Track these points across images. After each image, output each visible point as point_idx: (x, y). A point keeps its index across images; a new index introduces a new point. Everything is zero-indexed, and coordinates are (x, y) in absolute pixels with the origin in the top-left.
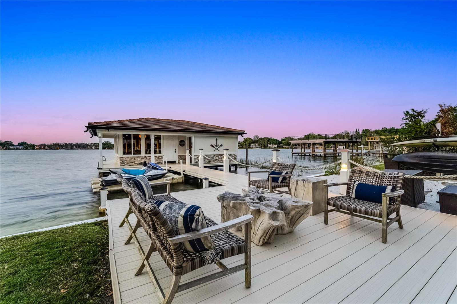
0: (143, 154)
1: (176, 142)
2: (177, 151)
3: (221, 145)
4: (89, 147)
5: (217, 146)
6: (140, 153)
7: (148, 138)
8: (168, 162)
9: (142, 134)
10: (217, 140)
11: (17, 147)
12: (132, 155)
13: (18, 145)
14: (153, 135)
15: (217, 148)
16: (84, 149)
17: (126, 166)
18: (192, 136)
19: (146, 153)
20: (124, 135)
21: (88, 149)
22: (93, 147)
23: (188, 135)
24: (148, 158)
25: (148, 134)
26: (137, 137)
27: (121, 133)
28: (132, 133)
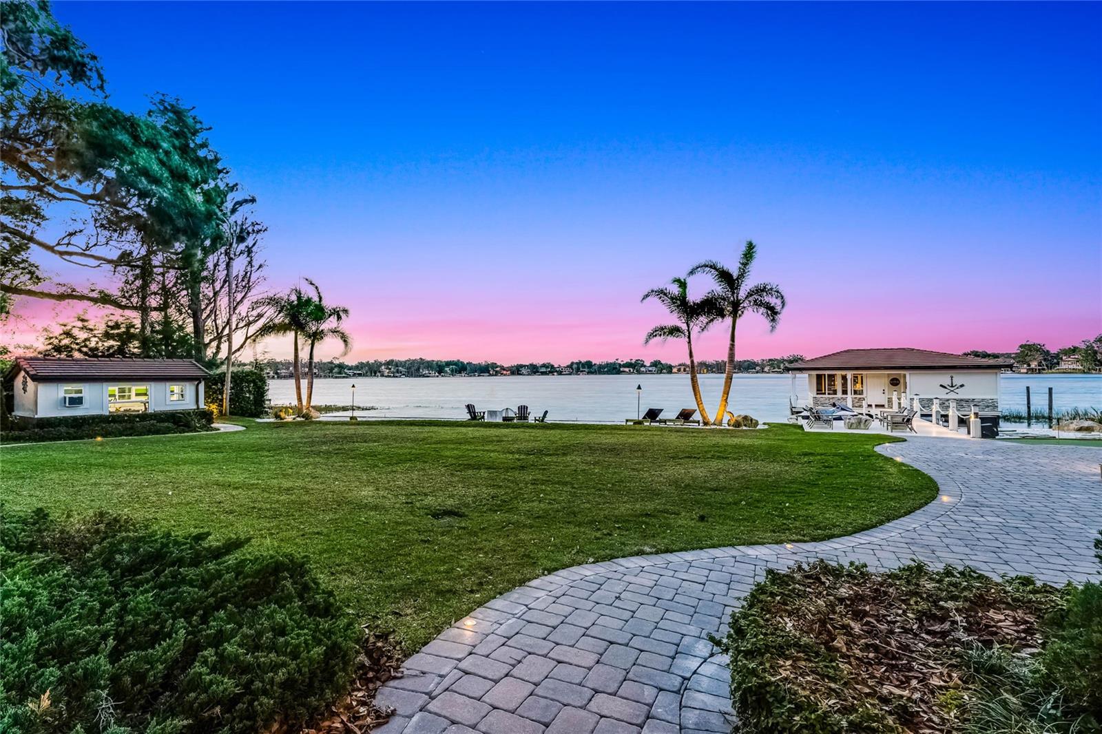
0: (839, 395)
1: (887, 381)
2: (886, 391)
3: (962, 386)
4: (758, 368)
5: (952, 386)
6: (836, 394)
7: (844, 378)
8: (876, 406)
9: (839, 373)
10: (952, 377)
11: (650, 369)
12: (827, 396)
13: (651, 366)
14: (849, 375)
15: (952, 389)
16: (749, 372)
17: (820, 407)
18: (907, 373)
19: (843, 394)
20: (817, 375)
21: (757, 372)
22: (766, 369)
23: (902, 372)
24: (845, 399)
25: (844, 373)
26: (832, 377)
27: (814, 373)
28: (827, 373)
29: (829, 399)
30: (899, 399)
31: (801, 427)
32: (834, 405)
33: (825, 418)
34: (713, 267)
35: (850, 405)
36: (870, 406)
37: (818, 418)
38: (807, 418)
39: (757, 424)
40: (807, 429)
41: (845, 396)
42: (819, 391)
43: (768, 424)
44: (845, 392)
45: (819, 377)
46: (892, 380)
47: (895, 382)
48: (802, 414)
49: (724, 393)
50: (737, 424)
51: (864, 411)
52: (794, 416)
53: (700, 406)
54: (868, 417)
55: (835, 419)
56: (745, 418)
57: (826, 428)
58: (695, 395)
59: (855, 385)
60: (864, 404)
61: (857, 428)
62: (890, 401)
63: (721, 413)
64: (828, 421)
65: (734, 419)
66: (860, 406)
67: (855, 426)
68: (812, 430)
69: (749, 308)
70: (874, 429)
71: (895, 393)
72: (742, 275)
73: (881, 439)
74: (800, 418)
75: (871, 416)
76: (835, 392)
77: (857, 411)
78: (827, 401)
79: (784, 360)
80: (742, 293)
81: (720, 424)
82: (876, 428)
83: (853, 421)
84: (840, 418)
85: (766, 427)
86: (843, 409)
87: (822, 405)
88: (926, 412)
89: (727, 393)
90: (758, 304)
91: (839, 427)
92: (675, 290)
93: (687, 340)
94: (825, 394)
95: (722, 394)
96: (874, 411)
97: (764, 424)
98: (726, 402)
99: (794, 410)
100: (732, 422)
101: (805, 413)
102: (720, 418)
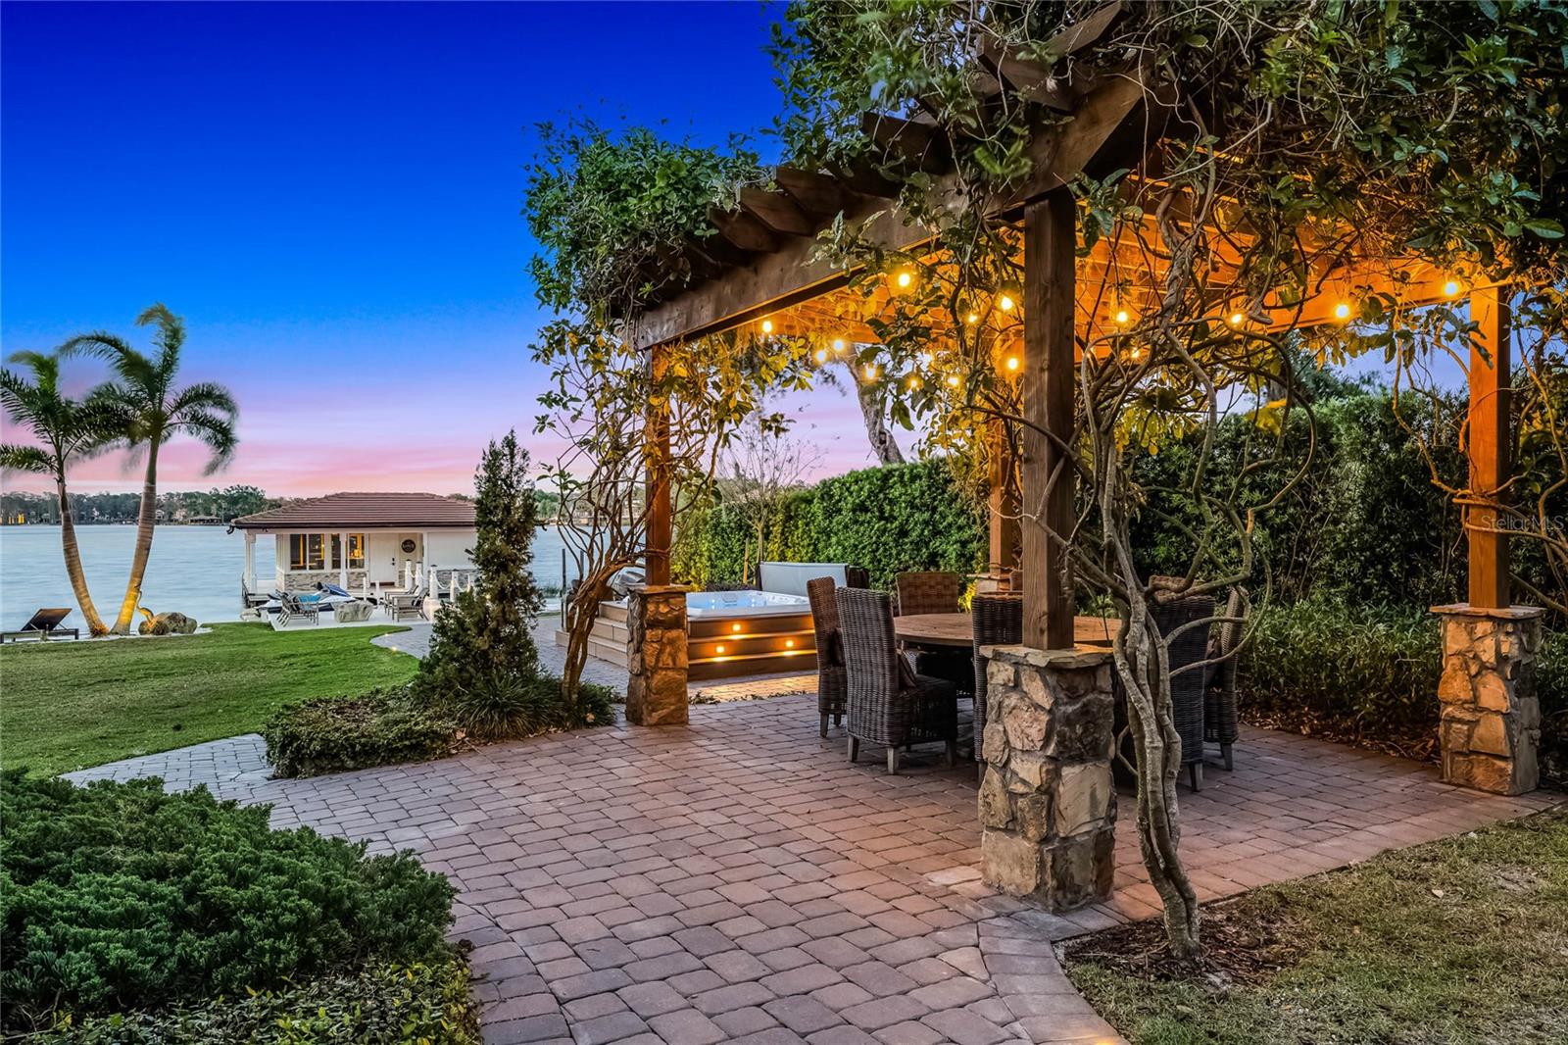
0: (328, 569)
1: (398, 544)
2: (397, 562)
6: (322, 568)
7: (336, 539)
8: (382, 584)
9: (327, 533)
12: (308, 571)
14: (344, 536)
17: (297, 591)
18: (425, 533)
19: (334, 567)
20: (292, 537)
22: (179, 515)
23: (418, 531)
24: (337, 576)
25: (335, 532)
26: (316, 540)
27: (288, 533)
28: (308, 532)
29: (312, 576)
30: (413, 572)
31: (269, 626)
32: (320, 587)
33: (307, 608)
34: (114, 343)
35: (343, 586)
36: (373, 585)
37: (296, 609)
38: (277, 610)
39: (194, 625)
40: (278, 627)
41: (336, 571)
42: (295, 564)
43: (212, 626)
44: (336, 564)
45: (295, 540)
46: (405, 543)
47: (409, 546)
48: (267, 605)
49: (134, 575)
50: (160, 629)
51: (365, 593)
52: (253, 610)
53: (85, 601)
54: (368, 603)
55: (321, 610)
56: (173, 617)
57: (307, 624)
58: (74, 580)
59: (352, 551)
60: (365, 582)
61: (352, 621)
62: (401, 576)
63: (126, 611)
64: (309, 613)
65: (154, 621)
66: (360, 586)
67: (349, 617)
68: (287, 629)
69: (183, 427)
70: (375, 619)
71: (408, 563)
72: (169, 364)
73: (380, 630)
74: (264, 613)
75: (374, 601)
76: (321, 566)
77: (353, 595)
78: (308, 581)
79: (219, 496)
80: (170, 398)
81: (127, 630)
82: (379, 616)
83: (347, 609)
84: (328, 608)
85: (209, 630)
86: (333, 593)
87: (301, 587)
88: (444, 590)
89: (139, 574)
90: (199, 422)
91: (328, 621)
92: (30, 378)
93: (56, 476)
94: (304, 568)
95: (129, 578)
96: (378, 594)
97: (204, 626)
98: (138, 591)
99: (251, 598)
100: (151, 627)
101: (272, 603)
102: (125, 619)
